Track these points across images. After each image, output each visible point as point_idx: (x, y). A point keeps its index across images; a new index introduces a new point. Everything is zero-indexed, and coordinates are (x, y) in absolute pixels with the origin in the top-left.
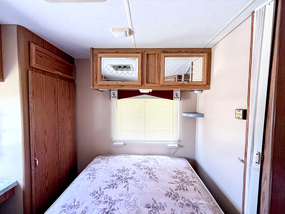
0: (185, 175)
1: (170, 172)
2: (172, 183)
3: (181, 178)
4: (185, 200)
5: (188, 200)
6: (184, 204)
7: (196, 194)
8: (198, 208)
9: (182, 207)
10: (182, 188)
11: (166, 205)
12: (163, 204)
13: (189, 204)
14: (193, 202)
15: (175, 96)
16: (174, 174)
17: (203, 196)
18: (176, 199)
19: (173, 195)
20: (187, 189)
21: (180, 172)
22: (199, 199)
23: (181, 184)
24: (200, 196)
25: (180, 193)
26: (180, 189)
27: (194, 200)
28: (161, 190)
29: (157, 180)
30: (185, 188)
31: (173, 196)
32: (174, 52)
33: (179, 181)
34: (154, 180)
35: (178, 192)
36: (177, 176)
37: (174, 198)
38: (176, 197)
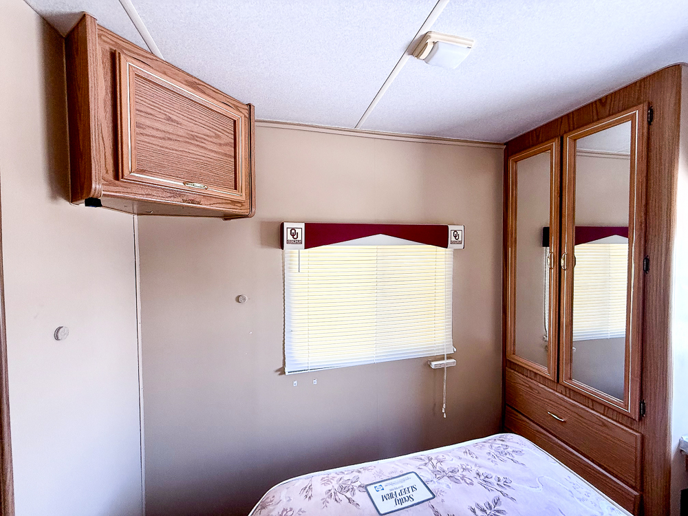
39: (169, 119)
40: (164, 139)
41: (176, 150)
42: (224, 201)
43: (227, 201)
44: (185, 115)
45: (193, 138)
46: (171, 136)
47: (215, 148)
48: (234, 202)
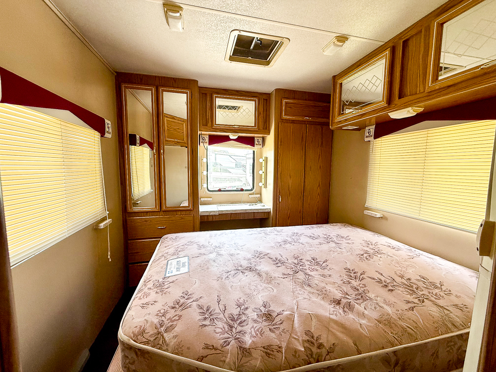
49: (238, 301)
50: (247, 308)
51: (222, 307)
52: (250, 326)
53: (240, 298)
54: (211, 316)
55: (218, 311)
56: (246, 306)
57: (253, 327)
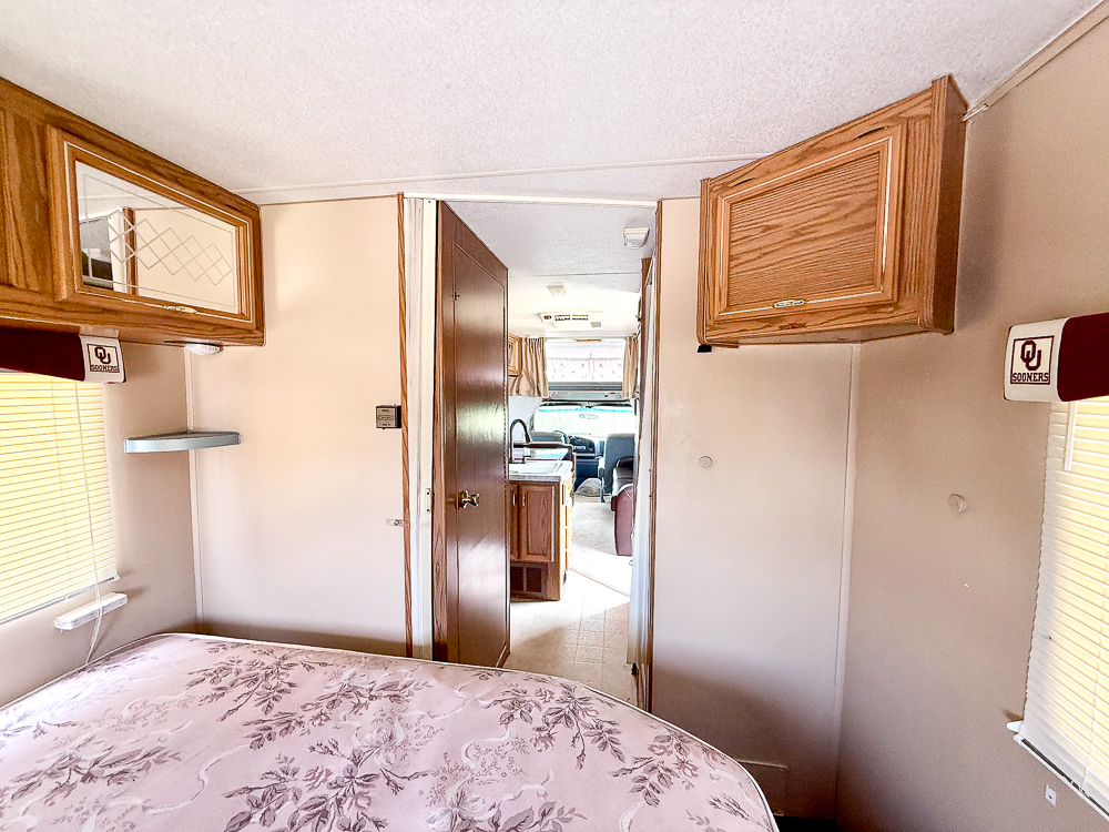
0: (241, 666)
1: (182, 696)
2: (231, 712)
3: (240, 681)
4: (313, 705)
5: (322, 698)
6: (325, 710)
7: (319, 675)
8: (356, 687)
9: (328, 718)
10: (276, 693)
11: (286, 759)
12: (277, 768)
13: (334, 701)
14: (336, 689)
15: (96, 361)
16: (207, 688)
17: (337, 662)
18: (293, 724)
19: (273, 726)
20: (291, 685)
21: (212, 672)
22: (337, 675)
23: (260, 689)
24: (334, 668)
25: (285, 705)
26: (274, 698)
27: (331, 684)
28: (224, 755)
29: (165, 754)
30: (287, 687)
31: (278, 730)
32: (120, 156)
33: (247, 690)
34: (148, 766)
35: (278, 707)
36: (220, 685)
37: (287, 728)
38: (288, 723)
39: (769, 228)
40: (759, 257)
41: (772, 265)
42: (852, 311)
43: (856, 310)
44: (789, 208)
45: (798, 233)
46: (766, 251)
47: (836, 228)
48: (873, 307)
49: (547, 747)
50: (539, 729)
51: (579, 743)
52: (548, 705)
53: (541, 750)
54: (600, 734)
55: (588, 740)
56: (538, 733)
57: (545, 702)
